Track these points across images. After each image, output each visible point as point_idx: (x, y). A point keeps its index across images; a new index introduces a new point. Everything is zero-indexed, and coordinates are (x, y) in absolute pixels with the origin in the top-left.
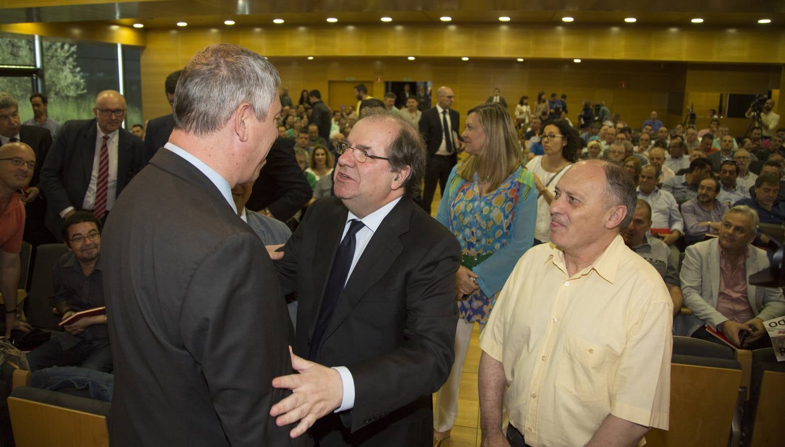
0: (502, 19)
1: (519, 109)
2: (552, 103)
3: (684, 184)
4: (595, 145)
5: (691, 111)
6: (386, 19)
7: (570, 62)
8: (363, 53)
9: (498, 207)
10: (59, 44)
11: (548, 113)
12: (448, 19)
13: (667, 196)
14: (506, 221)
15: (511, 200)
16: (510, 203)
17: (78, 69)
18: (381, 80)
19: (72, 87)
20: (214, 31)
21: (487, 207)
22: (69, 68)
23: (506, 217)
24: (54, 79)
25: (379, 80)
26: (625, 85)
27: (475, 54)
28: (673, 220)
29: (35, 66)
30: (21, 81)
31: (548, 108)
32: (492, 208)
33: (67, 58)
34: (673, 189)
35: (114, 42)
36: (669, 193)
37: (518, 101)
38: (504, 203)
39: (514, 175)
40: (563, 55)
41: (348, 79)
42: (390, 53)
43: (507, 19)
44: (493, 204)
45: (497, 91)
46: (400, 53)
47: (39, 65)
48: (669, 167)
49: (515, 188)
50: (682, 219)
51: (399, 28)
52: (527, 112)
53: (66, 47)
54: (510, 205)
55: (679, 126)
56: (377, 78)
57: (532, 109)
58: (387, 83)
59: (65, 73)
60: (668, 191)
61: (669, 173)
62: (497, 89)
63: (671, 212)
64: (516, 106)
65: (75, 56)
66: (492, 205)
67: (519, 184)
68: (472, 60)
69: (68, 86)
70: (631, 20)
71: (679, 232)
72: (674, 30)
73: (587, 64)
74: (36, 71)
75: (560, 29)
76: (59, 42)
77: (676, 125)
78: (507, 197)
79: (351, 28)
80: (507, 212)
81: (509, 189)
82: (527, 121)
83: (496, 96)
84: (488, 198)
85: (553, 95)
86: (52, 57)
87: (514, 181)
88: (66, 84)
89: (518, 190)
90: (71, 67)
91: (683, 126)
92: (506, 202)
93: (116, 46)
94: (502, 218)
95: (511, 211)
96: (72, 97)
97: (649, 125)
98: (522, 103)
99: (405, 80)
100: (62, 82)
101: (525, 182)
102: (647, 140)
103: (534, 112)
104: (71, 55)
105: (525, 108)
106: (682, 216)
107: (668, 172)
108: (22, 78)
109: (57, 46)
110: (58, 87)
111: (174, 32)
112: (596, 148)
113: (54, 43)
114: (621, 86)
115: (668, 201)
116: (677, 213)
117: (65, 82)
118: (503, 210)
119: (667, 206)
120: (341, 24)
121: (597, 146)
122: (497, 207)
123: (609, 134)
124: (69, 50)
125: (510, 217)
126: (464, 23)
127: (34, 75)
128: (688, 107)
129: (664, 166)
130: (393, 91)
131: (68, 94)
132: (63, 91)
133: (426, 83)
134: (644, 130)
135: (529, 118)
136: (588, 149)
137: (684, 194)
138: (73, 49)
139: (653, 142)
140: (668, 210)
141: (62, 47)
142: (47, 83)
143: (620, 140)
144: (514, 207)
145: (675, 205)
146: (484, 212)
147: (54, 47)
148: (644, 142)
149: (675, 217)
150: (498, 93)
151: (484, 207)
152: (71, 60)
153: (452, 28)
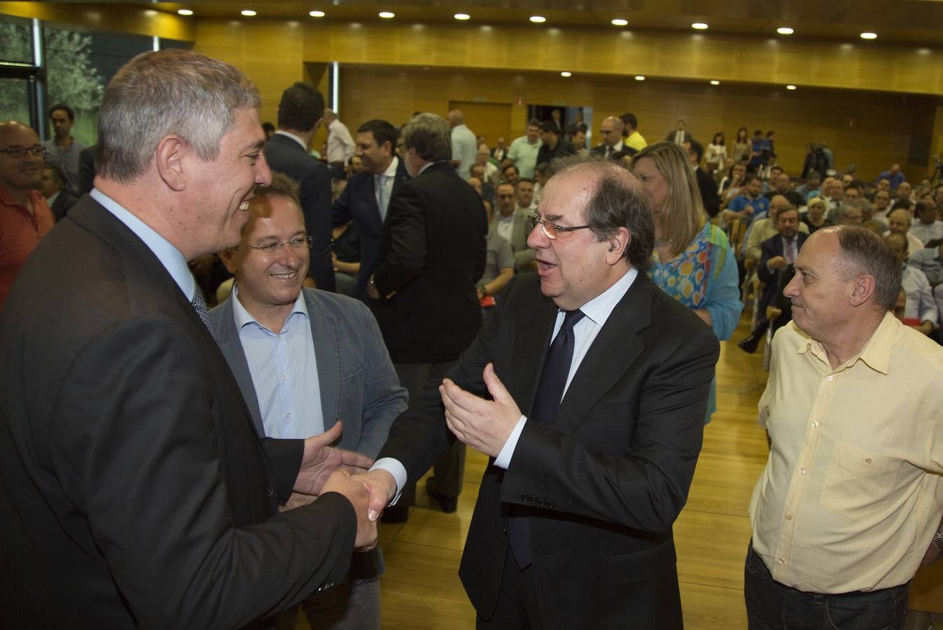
0: (696, 26)
1: (711, 150)
2: (756, 143)
3: (936, 259)
4: (819, 203)
5: (939, 161)
6: (536, 19)
7: (781, 88)
8: (503, 65)
9: (686, 277)
10: (65, 33)
11: (750, 157)
12: (623, 23)
13: (918, 275)
14: (697, 293)
15: (702, 266)
16: (700, 270)
17: (94, 70)
18: (522, 102)
19: (85, 96)
20: (293, 24)
21: (673, 278)
22: (80, 68)
23: (697, 288)
24: (59, 83)
25: (520, 102)
26: (854, 124)
27: (656, 72)
28: (924, 307)
29: (33, 63)
30: (9, 84)
31: (751, 150)
32: (679, 278)
33: (78, 53)
34: (923, 266)
35: (149, 34)
36: (919, 271)
37: (711, 138)
38: (693, 271)
39: (702, 234)
40: (776, 79)
41: (476, 99)
42: (540, 66)
43: (703, 26)
44: (680, 273)
45: (681, 123)
46: (552, 67)
47: (38, 62)
48: (915, 234)
49: (705, 251)
50: (935, 307)
51: (554, 32)
52: (722, 155)
53: (77, 37)
54: (701, 274)
55: (925, 181)
56: (517, 100)
57: (728, 150)
58: (530, 107)
59: (75, 76)
60: (917, 268)
61: (916, 244)
62: (681, 121)
63: (923, 296)
64: (707, 145)
65: (89, 51)
66: (679, 275)
67: (710, 245)
68: (650, 81)
69: (79, 95)
70: (869, 36)
71: (932, 324)
72: (924, 52)
73: (804, 92)
74: (34, 71)
75: (773, 43)
76: (65, 30)
77: (922, 180)
78: (697, 264)
79: (486, 29)
80: (698, 283)
81: (697, 252)
82: (721, 167)
83: (681, 130)
84: (672, 265)
85: (758, 133)
86: (56, 51)
87: (704, 242)
88: (76, 92)
89: (710, 253)
90: (83, 67)
91: (932, 181)
92: (695, 269)
93: (151, 40)
94: (692, 289)
95: (702, 280)
96: (86, 111)
97: (887, 178)
98: (715, 143)
99: (555, 103)
100: (71, 88)
101: (717, 243)
102: (885, 199)
103: (732, 154)
104: (84, 50)
105: (719, 149)
106: (936, 303)
107: (914, 242)
108: (11, 80)
109: (62, 35)
110: (64, 95)
111: (235, 24)
112: (819, 208)
113: (59, 31)
114: (849, 124)
115: (918, 281)
116: (929, 298)
117: (74, 89)
118: (693, 280)
119: (917, 288)
120: (473, 24)
121: (821, 205)
122: (684, 276)
123: (834, 187)
124: (81, 42)
125: (702, 288)
126: (643, 30)
127: (32, 77)
128: (935, 156)
129: (909, 235)
130: (538, 117)
131: (79, 106)
132: (73, 101)
133: (581, 109)
134: (880, 186)
135: (725, 162)
136: (809, 208)
137: (937, 273)
138: (87, 40)
139: (893, 202)
140: (918, 294)
141: (70, 38)
142: (49, 89)
143: (851, 198)
144: (706, 276)
145: (928, 288)
146: (669, 283)
147: (58, 37)
148: (881, 201)
149: (927, 304)
150: (682, 127)
151: (668, 278)
152: (82, 57)
153: (627, 35)
